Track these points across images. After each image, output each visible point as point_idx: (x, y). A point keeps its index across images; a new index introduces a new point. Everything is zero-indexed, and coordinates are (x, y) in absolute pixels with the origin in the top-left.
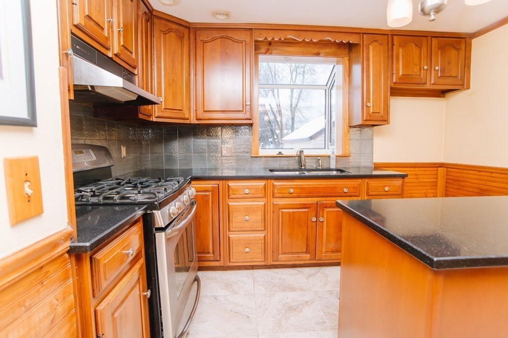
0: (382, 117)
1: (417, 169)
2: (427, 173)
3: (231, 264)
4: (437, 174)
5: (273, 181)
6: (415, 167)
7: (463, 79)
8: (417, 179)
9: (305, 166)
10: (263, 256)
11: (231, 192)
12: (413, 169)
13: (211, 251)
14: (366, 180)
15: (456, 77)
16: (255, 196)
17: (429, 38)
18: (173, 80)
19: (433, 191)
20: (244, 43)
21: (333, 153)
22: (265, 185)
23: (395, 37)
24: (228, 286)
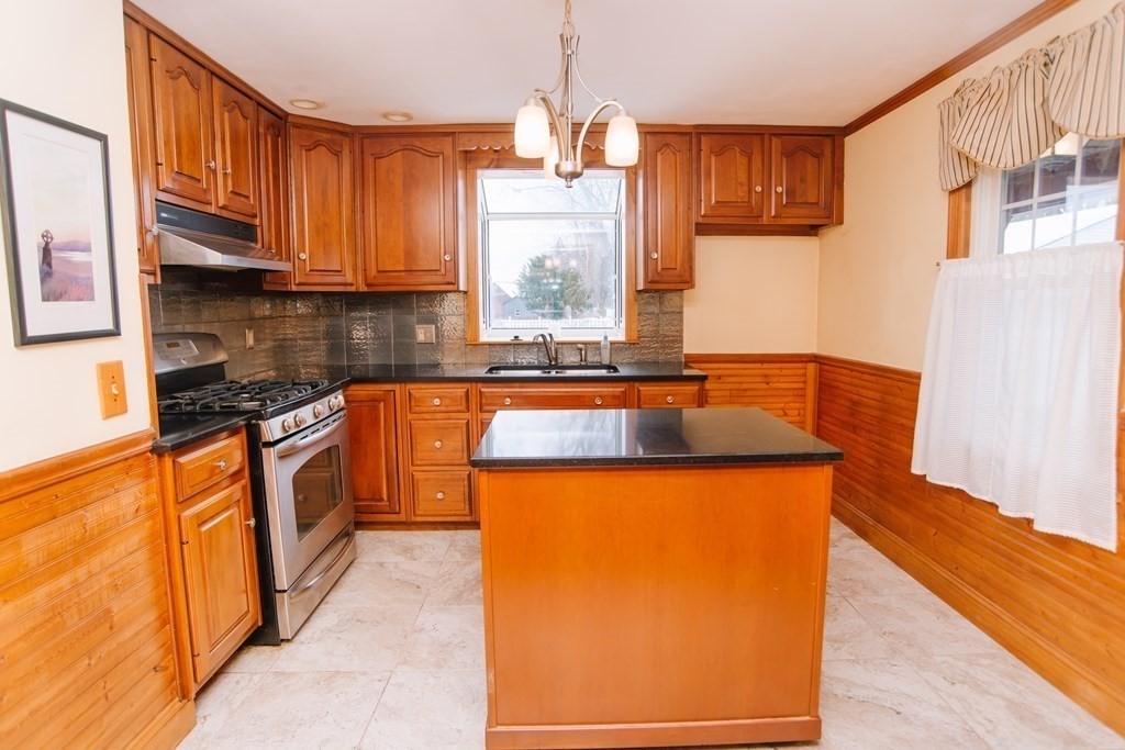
0: (680, 276)
1: (765, 365)
2: (785, 372)
3: (418, 519)
4: (805, 375)
5: (480, 385)
6: (762, 362)
7: (829, 208)
8: (767, 383)
9: (556, 359)
10: (467, 507)
11: (413, 403)
12: (759, 365)
13: (385, 497)
14: (637, 384)
15: (817, 204)
16: (450, 409)
17: (766, 137)
18: (325, 225)
19: (797, 405)
20: (441, 157)
21: (606, 338)
22: (468, 391)
23: (703, 137)
24: (407, 550)
